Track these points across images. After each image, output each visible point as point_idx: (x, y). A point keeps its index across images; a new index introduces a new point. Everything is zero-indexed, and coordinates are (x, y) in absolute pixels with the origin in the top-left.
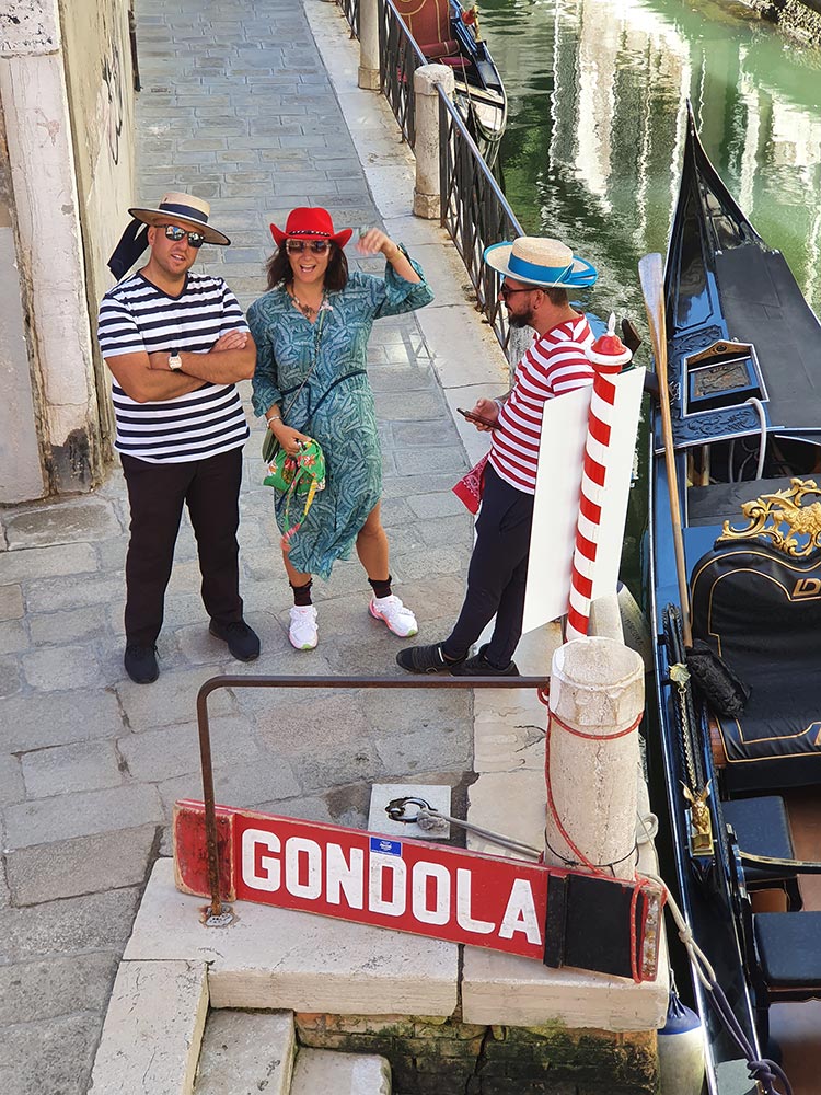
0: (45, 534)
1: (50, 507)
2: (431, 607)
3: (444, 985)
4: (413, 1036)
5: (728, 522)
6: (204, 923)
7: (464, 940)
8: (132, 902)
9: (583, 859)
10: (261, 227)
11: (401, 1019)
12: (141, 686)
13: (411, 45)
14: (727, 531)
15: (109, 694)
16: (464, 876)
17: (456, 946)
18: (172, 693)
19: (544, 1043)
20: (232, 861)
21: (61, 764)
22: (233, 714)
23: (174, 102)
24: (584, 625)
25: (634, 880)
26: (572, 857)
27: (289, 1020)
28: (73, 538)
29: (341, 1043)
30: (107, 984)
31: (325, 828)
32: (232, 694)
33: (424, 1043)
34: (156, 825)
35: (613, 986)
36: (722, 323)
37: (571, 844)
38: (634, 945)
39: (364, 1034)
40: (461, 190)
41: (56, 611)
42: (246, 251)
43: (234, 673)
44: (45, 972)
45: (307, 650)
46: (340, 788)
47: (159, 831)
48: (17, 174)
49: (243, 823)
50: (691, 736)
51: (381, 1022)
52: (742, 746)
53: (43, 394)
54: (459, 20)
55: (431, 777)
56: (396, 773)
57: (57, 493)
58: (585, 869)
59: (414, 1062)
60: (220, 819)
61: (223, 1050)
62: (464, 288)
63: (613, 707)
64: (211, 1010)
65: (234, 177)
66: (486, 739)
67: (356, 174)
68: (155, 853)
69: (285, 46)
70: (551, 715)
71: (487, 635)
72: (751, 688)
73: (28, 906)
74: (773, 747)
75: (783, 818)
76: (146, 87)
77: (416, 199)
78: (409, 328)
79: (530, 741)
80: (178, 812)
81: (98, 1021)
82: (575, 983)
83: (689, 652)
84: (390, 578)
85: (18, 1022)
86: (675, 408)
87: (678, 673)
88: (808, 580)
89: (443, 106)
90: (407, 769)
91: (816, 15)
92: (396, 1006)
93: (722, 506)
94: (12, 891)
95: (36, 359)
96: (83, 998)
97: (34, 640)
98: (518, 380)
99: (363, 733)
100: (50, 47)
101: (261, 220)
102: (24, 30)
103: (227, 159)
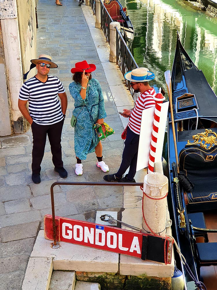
0: (12, 144)
1: (13, 137)
2: (113, 164)
3: (115, 264)
4: (107, 278)
5: (189, 140)
6: (52, 247)
7: (120, 252)
8: (33, 242)
9: (152, 231)
10: (69, 64)
11: (103, 273)
12: (36, 184)
13: (109, 17)
14: (189, 143)
15: (28, 187)
16: (121, 236)
17: (118, 254)
18: (44, 187)
19: (141, 280)
20: (59, 231)
21: (15, 205)
22: (60, 192)
23: (47, 31)
24: (152, 169)
25: (165, 237)
26: (149, 231)
27: (74, 273)
28: (19, 145)
29: (88, 280)
30: (26, 263)
31: (84, 222)
32: (60, 187)
33: (109, 280)
34: (39, 221)
35: (160, 265)
36: (186, 89)
37: (149, 227)
38: (165, 254)
39: (94, 277)
40: (122, 54)
41: (14, 164)
42: (65, 70)
43: (60, 181)
44: (10, 260)
45: (80, 175)
46: (88, 212)
47: (40, 223)
48: (5, 50)
49: (62, 221)
50: (179, 196)
51: (98, 274)
52: (192, 199)
53: (12, 107)
54: (122, 10)
55: (112, 209)
56: (103, 208)
57: (15, 133)
58: (153, 234)
59: (107, 285)
60: (56, 220)
61: (56, 281)
62: (122, 80)
63: (160, 191)
64: (53, 271)
65: (62, 51)
66: (127, 199)
67: (94, 50)
68: (39, 229)
69: (76, 17)
70: (144, 193)
71: (127, 172)
72: (194, 184)
73: (6, 242)
74: (201, 199)
75: (203, 218)
76: (39, 27)
77: (110, 57)
78: (108, 91)
79: (139, 200)
80: (45, 218)
81: (24, 273)
82: (149, 264)
83: (179, 174)
84: (102, 157)
85: (3, 273)
86: (174, 111)
87: (176, 180)
88: (210, 156)
89: (117, 33)
90: (106, 207)
91: (216, 9)
92: (102, 270)
93: (187, 136)
94: (1, 238)
95: (10, 98)
96: (20, 267)
97: (8, 172)
98: (136, 105)
99: (94, 197)
100: (14, 17)
101: (69, 62)
102: (8, 13)
103: (60, 46)
